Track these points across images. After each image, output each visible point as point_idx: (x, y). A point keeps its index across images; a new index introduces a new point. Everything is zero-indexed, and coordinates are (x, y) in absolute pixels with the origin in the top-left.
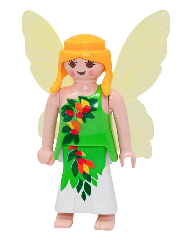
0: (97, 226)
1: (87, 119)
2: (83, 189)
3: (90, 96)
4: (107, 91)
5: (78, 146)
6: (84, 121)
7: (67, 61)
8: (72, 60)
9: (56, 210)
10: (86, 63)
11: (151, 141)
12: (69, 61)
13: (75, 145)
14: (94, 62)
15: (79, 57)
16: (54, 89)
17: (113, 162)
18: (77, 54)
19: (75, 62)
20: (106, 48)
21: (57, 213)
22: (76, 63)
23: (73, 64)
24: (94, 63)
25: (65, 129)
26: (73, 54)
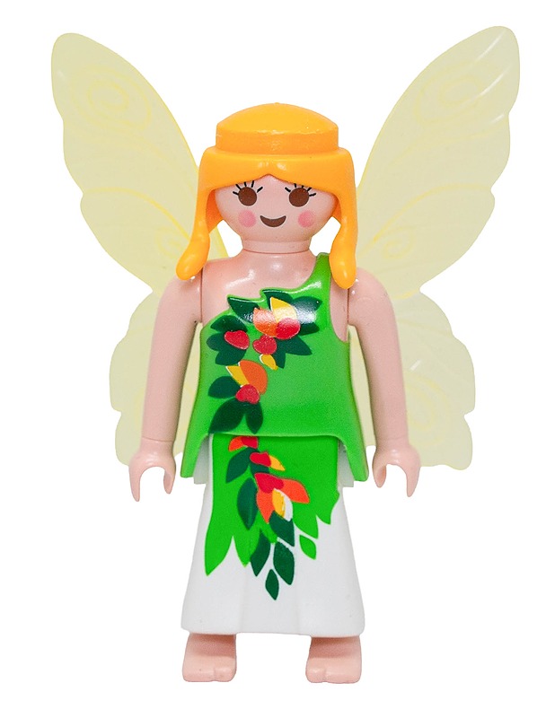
0: (315, 671)
1: (289, 357)
2: (269, 565)
3: (296, 287)
4: (345, 274)
5: (258, 437)
6: (280, 363)
7: (231, 186)
8: (245, 183)
9: (184, 626)
10: (289, 191)
11: (467, 417)
12: (237, 185)
13: (251, 434)
14: (310, 188)
15: (268, 175)
16: (187, 269)
17: (356, 483)
18: (260, 165)
19: (255, 189)
20: (341, 145)
21: (186, 634)
22: (259, 190)
23: (247, 195)
24: (310, 192)
25: (222, 387)
26: (248, 166)
